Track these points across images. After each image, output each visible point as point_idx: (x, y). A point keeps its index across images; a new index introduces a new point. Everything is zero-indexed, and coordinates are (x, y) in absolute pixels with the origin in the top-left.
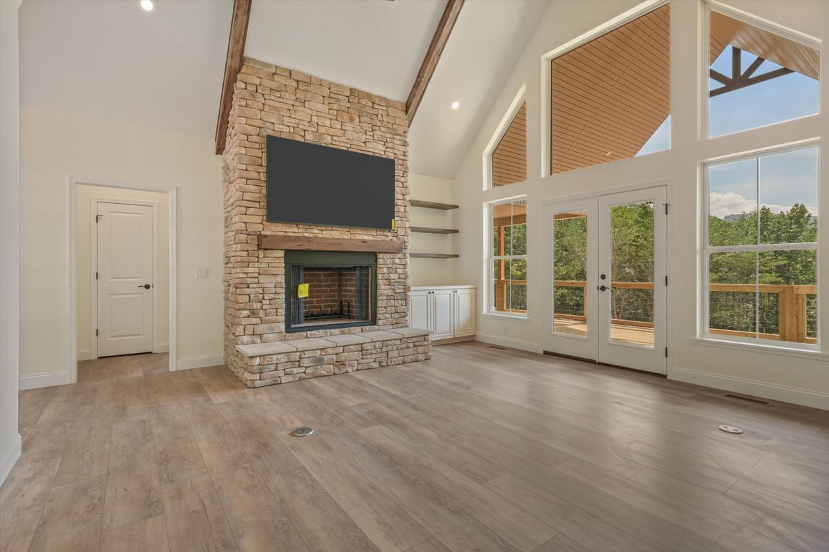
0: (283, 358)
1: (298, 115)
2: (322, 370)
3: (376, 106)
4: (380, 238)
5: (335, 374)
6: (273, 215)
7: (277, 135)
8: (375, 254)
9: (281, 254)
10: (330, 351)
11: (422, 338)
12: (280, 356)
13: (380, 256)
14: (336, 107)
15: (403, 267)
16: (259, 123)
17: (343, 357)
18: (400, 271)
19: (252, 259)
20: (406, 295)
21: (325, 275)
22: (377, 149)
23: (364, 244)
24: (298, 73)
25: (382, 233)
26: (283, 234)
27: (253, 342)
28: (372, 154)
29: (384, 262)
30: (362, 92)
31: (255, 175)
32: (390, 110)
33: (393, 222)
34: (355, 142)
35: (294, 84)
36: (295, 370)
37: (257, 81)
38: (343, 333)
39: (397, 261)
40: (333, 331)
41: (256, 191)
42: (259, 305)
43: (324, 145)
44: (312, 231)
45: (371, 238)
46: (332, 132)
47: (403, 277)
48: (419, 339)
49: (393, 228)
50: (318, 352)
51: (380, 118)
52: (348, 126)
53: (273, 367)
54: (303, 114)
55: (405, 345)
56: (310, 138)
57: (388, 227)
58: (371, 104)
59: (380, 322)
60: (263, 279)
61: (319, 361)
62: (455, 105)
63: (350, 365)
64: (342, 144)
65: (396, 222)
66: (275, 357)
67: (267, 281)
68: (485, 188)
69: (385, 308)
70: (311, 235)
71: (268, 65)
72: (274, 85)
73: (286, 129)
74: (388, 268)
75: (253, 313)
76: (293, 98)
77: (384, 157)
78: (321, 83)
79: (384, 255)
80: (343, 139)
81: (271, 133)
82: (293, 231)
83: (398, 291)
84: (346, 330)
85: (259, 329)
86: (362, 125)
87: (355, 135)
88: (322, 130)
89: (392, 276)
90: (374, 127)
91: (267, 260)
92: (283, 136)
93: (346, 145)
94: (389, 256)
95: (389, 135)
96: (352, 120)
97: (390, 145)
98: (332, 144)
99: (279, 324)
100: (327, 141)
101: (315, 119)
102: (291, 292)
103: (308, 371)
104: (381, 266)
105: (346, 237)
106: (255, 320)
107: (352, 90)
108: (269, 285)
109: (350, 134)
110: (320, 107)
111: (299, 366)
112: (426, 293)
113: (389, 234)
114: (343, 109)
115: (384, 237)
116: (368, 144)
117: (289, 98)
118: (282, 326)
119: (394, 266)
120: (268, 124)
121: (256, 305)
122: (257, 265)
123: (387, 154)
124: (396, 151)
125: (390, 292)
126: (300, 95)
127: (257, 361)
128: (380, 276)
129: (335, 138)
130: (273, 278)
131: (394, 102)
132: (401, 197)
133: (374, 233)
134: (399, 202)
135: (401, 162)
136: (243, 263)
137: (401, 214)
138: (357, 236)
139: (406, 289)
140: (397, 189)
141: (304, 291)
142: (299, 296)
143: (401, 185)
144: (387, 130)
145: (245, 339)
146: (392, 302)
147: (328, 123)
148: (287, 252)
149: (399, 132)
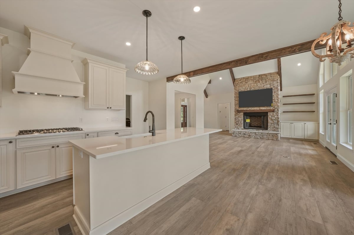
0: (237, 132)
2: (245, 136)
3: (267, 76)
4: (268, 109)
5: (248, 137)
6: (240, 107)
7: (241, 91)
8: (267, 113)
9: (243, 113)
10: (247, 133)
11: (275, 134)
13: (268, 113)
14: (255, 81)
15: (277, 115)
16: (238, 90)
17: (250, 134)
18: (276, 117)
19: (237, 114)
22: (268, 86)
24: (245, 77)
25: (269, 107)
26: (243, 110)
27: (237, 129)
28: (266, 88)
29: (270, 115)
30: (262, 74)
31: (237, 99)
32: (272, 75)
33: (272, 104)
35: (245, 80)
36: (240, 135)
37: (237, 82)
38: (257, 130)
39: (275, 114)
40: (254, 130)
41: (237, 102)
43: (252, 90)
44: (249, 108)
45: (266, 109)
48: (274, 134)
49: (272, 106)
51: (268, 79)
52: (259, 84)
53: (235, 133)
54: (247, 85)
55: (269, 135)
56: (248, 89)
57: (270, 106)
58: (265, 76)
59: (268, 129)
61: (245, 134)
62: (299, 64)
63: (252, 137)
64: (257, 88)
67: (240, 119)
68: (320, 87)
69: (271, 126)
71: (239, 78)
72: (241, 82)
73: (243, 89)
75: (237, 124)
76: (245, 82)
78: (251, 77)
79: (270, 113)
80: (257, 87)
81: (240, 91)
82: (245, 109)
83: (275, 122)
84: (258, 130)
85: (238, 127)
86: (263, 82)
87: (261, 85)
88: (252, 87)
89: (273, 118)
90: (267, 82)
91: (239, 115)
92: (243, 91)
94: (271, 113)
96: (259, 82)
97: (272, 84)
100: (253, 89)
101: (250, 85)
102: (244, 121)
103: (242, 135)
105: (258, 109)
106: (237, 125)
107: (259, 75)
109: (259, 86)
110: (251, 82)
112: (290, 123)
114: (257, 80)
115: (270, 108)
116: (264, 86)
118: (243, 127)
121: (237, 123)
123: (271, 87)
124: (274, 85)
125: (272, 122)
127: (233, 132)
128: (268, 118)
129: (255, 88)
131: (273, 73)
132: (276, 97)
133: (267, 107)
134: (275, 99)
135: (276, 88)
136: (235, 115)
137: (276, 102)
138: (261, 109)
139: (278, 122)
140: (275, 95)
141: (248, 121)
142: (246, 122)
143: (276, 94)
144: (271, 81)
145: (235, 128)
146: (273, 125)
147: (253, 85)
148: (244, 113)
149: (275, 80)
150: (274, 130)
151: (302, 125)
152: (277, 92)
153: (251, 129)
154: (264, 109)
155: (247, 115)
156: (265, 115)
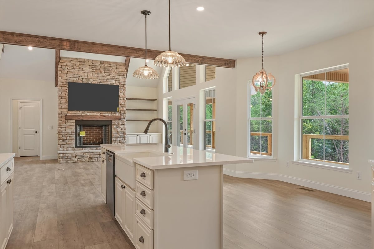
0: (70, 155)
1: (80, 74)
2: (83, 160)
3: (111, 66)
4: (113, 115)
5: (88, 161)
6: (70, 109)
7: (72, 81)
8: (111, 121)
9: (74, 121)
10: (87, 154)
12: (69, 154)
13: (113, 121)
14: (94, 68)
15: (123, 125)
16: (66, 78)
17: (92, 156)
18: (122, 127)
19: (63, 123)
20: (124, 136)
21: (95, 128)
22: (112, 82)
23: (104, 117)
24: (80, 59)
25: (114, 113)
26: (74, 114)
27: (63, 150)
28: (109, 84)
29: (115, 124)
30: (105, 61)
31: (64, 95)
32: (117, 66)
33: (118, 109)
34: (102, 80)
35: (79, 63)
36: (74, 159)
37: (65, 64)
38: (97, 149)
39: (121, 123)
40: (93, 148)
41: (65, 101)
42: (66, 138)
43: (90, 83)
44: (86, 113)
45: (109, 115)
46: (93, 77)
47: (123, 129)
49: (118, 111)
50: (82, 154)
51: (113, 70)
52: (100, 75)
53: (66, 157)
54: (81, 73)
56: (84, 81)
57: (115, 110)
58: (109, 65)
60: (67, 130)
61: (83, 157)
63: (94, 159)
65: (120, 108)
66: (67, 154)
67: (69, 131)
68: (164, 92)
69: (115, 141)
70: (85, 115)
71: (69, 58)
72: (71, 65)
73: (75, 79)
74: (117, 126)
75: (64, 141)
76: (78, 68)
77: (115, 84)
78: (89, 61)
79: (115, 121)
80: (98, 80)
81: (70, 81)
82: (78, 113)
83: (121, 134)
85: (65, 146)
86: (105, 74)
87: (103, 78)
88: (89, 77)
89: (118, 129)
90: (111, 74)
91: (68, 123)
92: (75, 81)
93: (98, 82)
94: (117, 121)
95: (117, 76)
96: (101, 72)
97: (117, 80)
98: (93, 82)
99: (73, 145)
100: (91, 81)
101: (86, 74)
102: (77, 134)
103: (79, 160)
104: (113, 125)
105: (98, 115)
106: (64, 143)
107: (101, 62)
108: (69, 132)
109: (100, 78)
110: (88, 69)
111: (76, 158)
112: (136, 135)
113: (117, 113)
114: (97, 69)
115: (114, 114)
116: (108, 80)
117: (77, 68)
119: (119, 125)
120: (69, 78)
121: (64, 138)
122: (65, 125)
123: (116, 83)
124: (120, 82)
125: (117, 135)
126: (81, 67)
127: (61, 155)
128: (113, 129)
129: (94, 80)
130: (71, 129)
131: (120, 63)
132: (122, 99)
133: (110, 113)
134: (121, 101)
135: (122, 86)
136: (60, 124)
137: (122, 105)
138: (103, 115)
139: (125, 134)
140: (121, 96)
141: (82, 134)
142: (81, 136)
143: (122, 94)
144: (116, 74)
145: (61, 149)
146: (118, 138)
147: (91, 75)
148: (76, 120)
149: (122, 74)
151: (148, 137)
152: (123, 92)
153: (88, 148)
154: (107, 115)
155: (81, 124)
156: (108, 123)
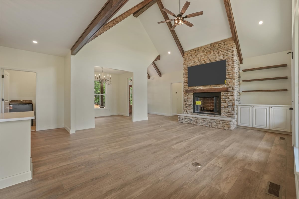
0: (184, 117)
1: (195, 59)
2: (192, 122)
3: (219, 45)
4: (221, 87)
5: (195, 124)
6: (189, 86)
8: (220, 92)
11: (227, 122)
13: (222, 93)
14: (206, 52)
15: (232, 96)
16: (187, 65)
18: (231, 98)
19: (186, 95)
20: (233, 107)
22: (221, 58)
24: (195, 49)
25: (222, 85)
26: (192, 89)
27: (186, 114)
28: (218, 61)
30: (214, 43)
31: (186, 77)
32: (225, 43)
33: (225, 81)
34: (212, 59)
35: (195, 52)
36: (186, 121)
37: (187, 56)
38: (208, 116)
39: (229, 94)
40: (205, 114)
41: (186, 80)
42: (187, 105)
43: (202, 64)
44: (199, 87)
45: (218, 87)
46: (205, 59)
47: (232, 100)
48: (225, 122)
49: (225, 83)
51: (221, 48)
52: (210, 55)
53: (182, 119)
54: (197, 58)
55: (219, 122)
56: (198, 64)
57: (223, 83)
59: (221, 115)
60: (188, 100)
61: (191, 120)
62: (261, 23)
63: (199, 123)
64: (208, 61)
65: (228, 80)
66: (182, 116)
67: (189, 100)
69: (224, 110)
70: (199, 89)
71: (189, 51)
72: (190, 55)
73: (193, 64)
74: (225, 97)
75: (186, 107)
76: (194, 55)
77: (224, 60)
78: (201, 47)
79: (223, 93)
81: (189, 66)
82: (195, 88)
83: (229, 105)
84: (209, 115)
85: (188, 111)
86: (214, 53)
87: (212, 57)
88: (202, 60)
89: (226, 100)
90: (219, 52)
91: (189, 95)
92: (192, 66)
93: (209, 61)
94: (225, 93)
95: (225, 52)
96: (210, 53)
97: (225, 55)
98: (205, 63)
99: (192, 111)
101: (200, 58)
102: (194, 103)
103: (189, 122)
104: (222, 96)
105: (209, 88)
106: (187, 109)
107: (211, 45)
108: (189, 101)
109: (210, 58)
110: (201, 54)
111: (187, 120)
112: (249, 107)
113: (226, 85)
114: (208, 51)
115: (223, 87)
116: (216, 58)
117: (193, 56)
118: (193, 111)
119: (228, 96)
120: (189, 64)
122: (187, 97)
123: (224, 58)
124: (228, 56)
125: (226, 105)
126: (196, 54)
128: (222, 100)
129: (205, 61)
130: (190, 99)
131: (227, 39)
132: (230, 71)
133: (219, 85)
134: (230, 74)
135: (230, 59)
136: (185, 96)
137: (230, 78)
138: (213, 88)
139: (234, 104)
140: (229, 69)
141: (199, 103)
142: (196, 104)
143: (231, 67)
144: (224, 50)
145: (185, 112)
146: (227, 109)
147: (203, 57)
148: (194, 93)
149: (230, 48)
150: (228, 115)
151: (266, 109)
152: (232, 65)
153: (201, 114)
154: (216, 87)
155: (197, 95)
156: (217, 95)
